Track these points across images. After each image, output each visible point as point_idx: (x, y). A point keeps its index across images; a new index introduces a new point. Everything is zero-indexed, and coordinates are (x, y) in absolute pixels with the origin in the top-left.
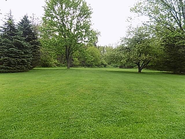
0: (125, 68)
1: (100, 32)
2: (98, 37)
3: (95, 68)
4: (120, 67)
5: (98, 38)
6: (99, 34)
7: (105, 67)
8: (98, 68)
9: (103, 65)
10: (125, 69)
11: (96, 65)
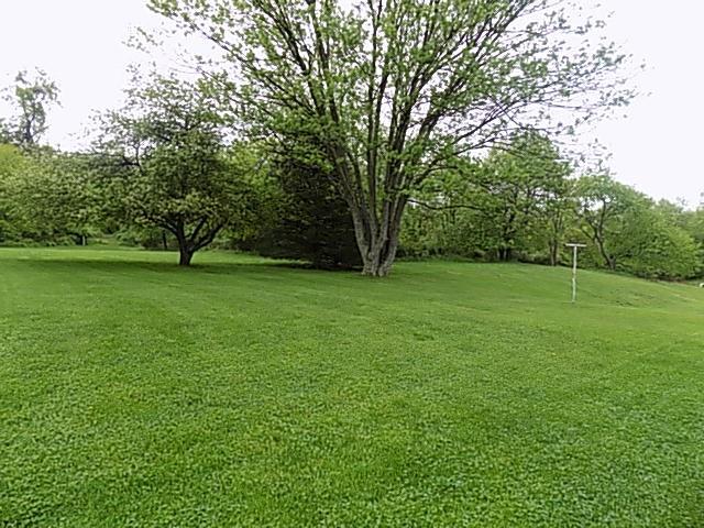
0: (166, 249)
1: (52, 86)
2: (45, 108)
3: (22, 246)
4: (145, 245)
5: (42, 113)
6: (50, 92)
7: (79, 243)
8: (35, 246)
9: (68, 234)
10: (164, 253)
11: (25, 235)
